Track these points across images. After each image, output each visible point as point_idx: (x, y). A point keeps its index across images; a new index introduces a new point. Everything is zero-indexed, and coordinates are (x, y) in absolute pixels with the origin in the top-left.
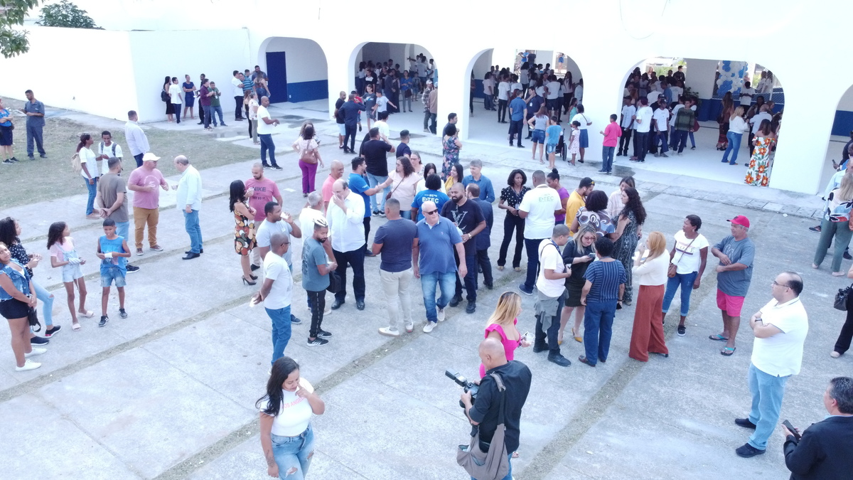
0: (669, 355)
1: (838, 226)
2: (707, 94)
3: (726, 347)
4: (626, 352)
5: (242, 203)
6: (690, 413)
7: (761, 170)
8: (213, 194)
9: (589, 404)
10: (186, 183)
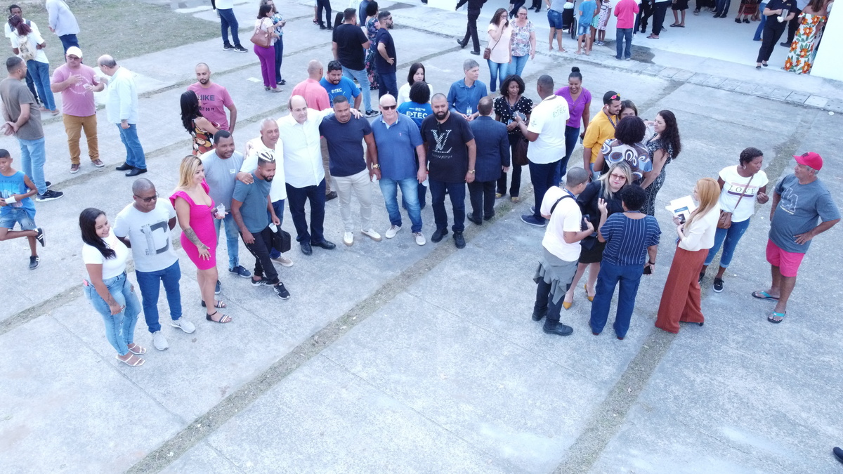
3: (775, 311)
7: (803, 53)
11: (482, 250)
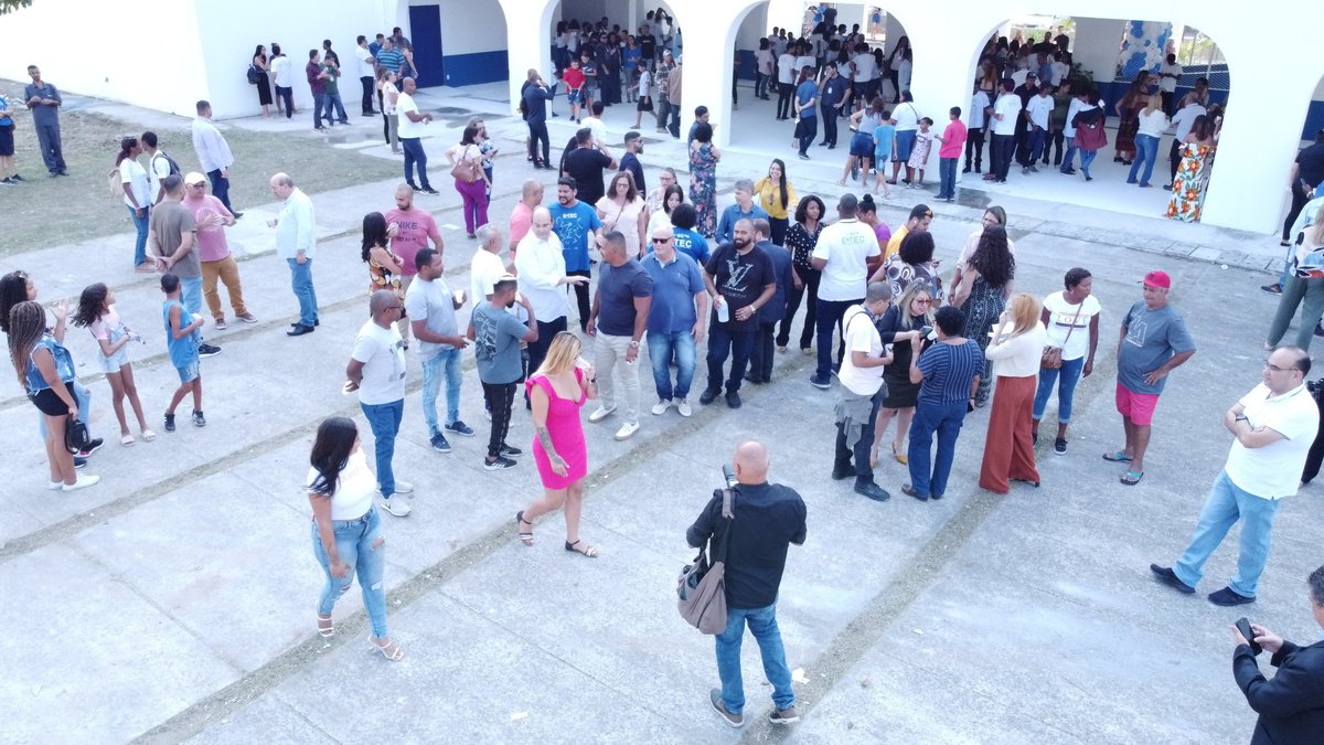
0: (1041, 484)
1: (1310, 284)
2: (1106, 75)
3: (1129, 471)
4: (974, 478)
5: (381, 249)
6: (1072, 572)
7: (1191, 195)
8: (331, 234)
9: (918, 559)
10: (293, 216)
11: (762, 410)
